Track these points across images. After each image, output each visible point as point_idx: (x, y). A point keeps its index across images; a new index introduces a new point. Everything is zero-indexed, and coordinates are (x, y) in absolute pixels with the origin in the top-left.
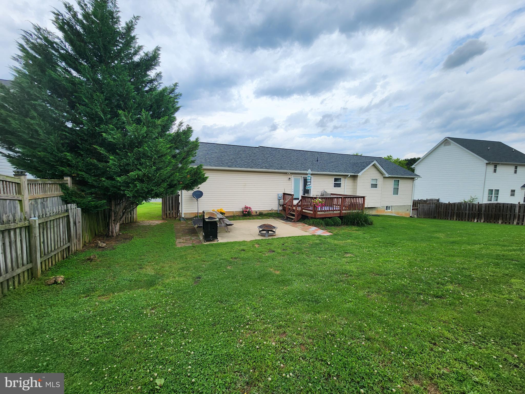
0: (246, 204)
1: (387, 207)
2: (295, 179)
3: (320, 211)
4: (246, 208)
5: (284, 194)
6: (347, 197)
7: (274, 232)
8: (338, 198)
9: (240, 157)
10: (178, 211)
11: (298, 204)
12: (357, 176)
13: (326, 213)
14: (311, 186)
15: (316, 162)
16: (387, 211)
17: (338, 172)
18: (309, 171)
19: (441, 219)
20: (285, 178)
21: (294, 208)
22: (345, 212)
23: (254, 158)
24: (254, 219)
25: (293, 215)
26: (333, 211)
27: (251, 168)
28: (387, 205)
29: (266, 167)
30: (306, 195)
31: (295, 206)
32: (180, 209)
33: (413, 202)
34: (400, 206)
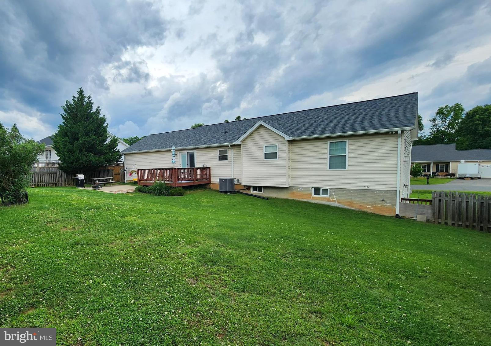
1: (316, 189)
2: (182, 155)
16: (317, 196)
28: (316, 186)
34: (356, 191)
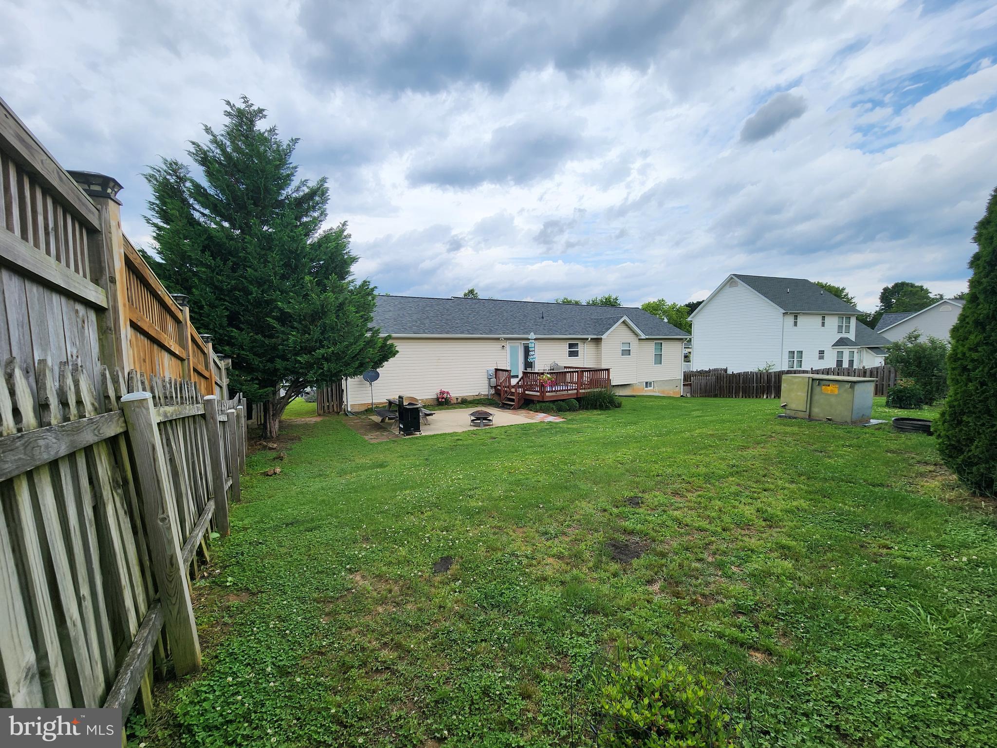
0: (441, 388)
1: (647, 383)
2: (511, 347)
3: (549, 392)
4: (442, 393)
5: (497, 370)
6: (585, 371)
7: (490, 420)
8: (573, 372)
9: (428, 317)
10: (341, 401)
11: (518, 383)
12: (601, 339)
13: (558, 393)
14: (534, 356)
15: (541, 320)
16: (646, 389)
17: (573, 334)
18: (532, 335)
19: (723, 397)
20: (497, 346)
21: (513, 390)
22: (583, 391)
23: (448, 318)
24: (455, 408)
25: (513, 400)
26: (567, 390)
27: (447, 333)
28: (647, 381)
29: (468, 330)
30: (529, 370)
31: (513, 387)
32: (344, 399)
33: (684, 376)
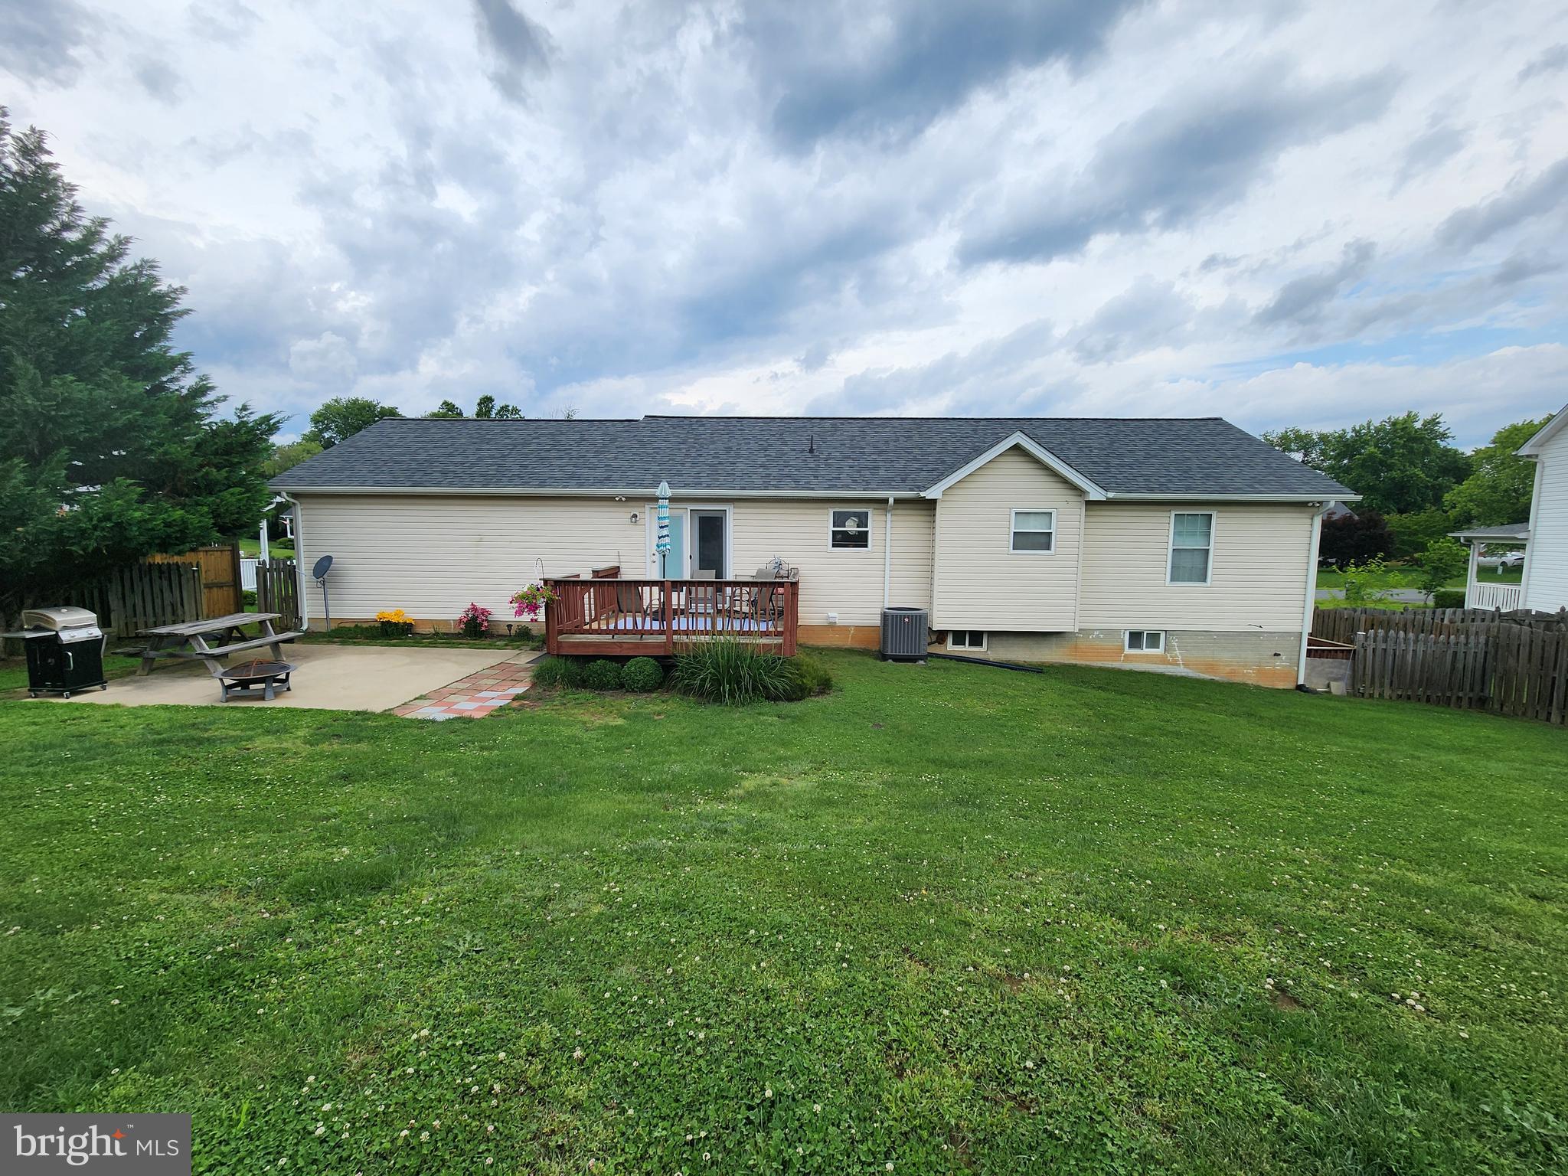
1: (1135, 635)
4: (473, 611)
12: (935, 503)
16: (1134, 652)
17: (840, 487)
18: (664, 489)
20: (620, 515)
28: (1136, 627)
34: (1223, 635)
